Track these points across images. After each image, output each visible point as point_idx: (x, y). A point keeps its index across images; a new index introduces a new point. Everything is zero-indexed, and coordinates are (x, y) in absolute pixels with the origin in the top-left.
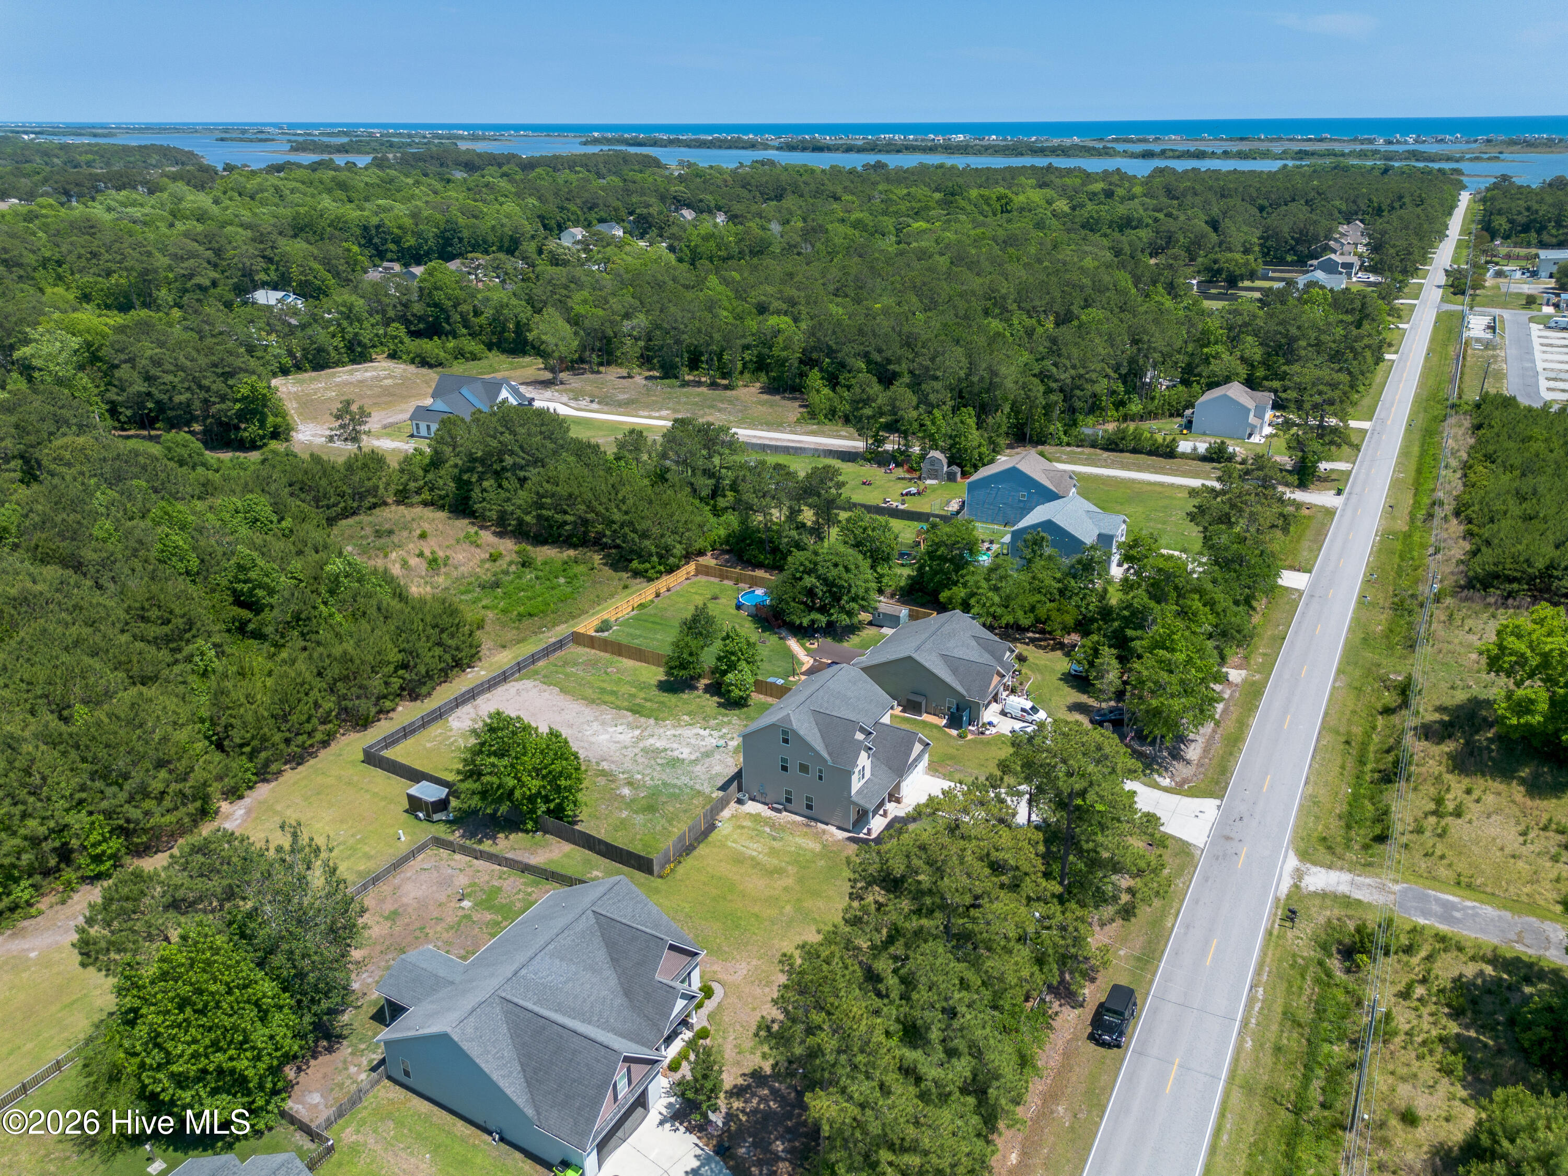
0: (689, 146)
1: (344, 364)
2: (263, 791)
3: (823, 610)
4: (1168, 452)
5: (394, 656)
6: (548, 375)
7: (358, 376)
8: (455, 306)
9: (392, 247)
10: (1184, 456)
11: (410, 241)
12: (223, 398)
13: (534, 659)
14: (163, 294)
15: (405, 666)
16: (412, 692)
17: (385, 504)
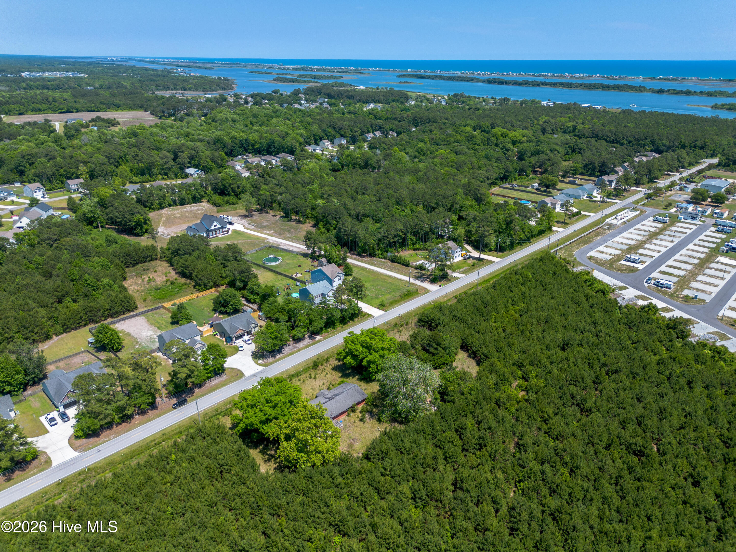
0: (444, 79)
1: (191, 204)
2: (65, 335)
3: (225, 307)
4: (407, 265)
5: (107, 307)
6: (247, 214)
7: (192, 209)
8: (230, 186)
9: (251, 147)
10: (412, 267)
11: (258, 146)
12: (130, 221)
13: (147, 311)
14: (156, 171)
15: (110, 310)
16: (112, 316)
17: (156, 259)
